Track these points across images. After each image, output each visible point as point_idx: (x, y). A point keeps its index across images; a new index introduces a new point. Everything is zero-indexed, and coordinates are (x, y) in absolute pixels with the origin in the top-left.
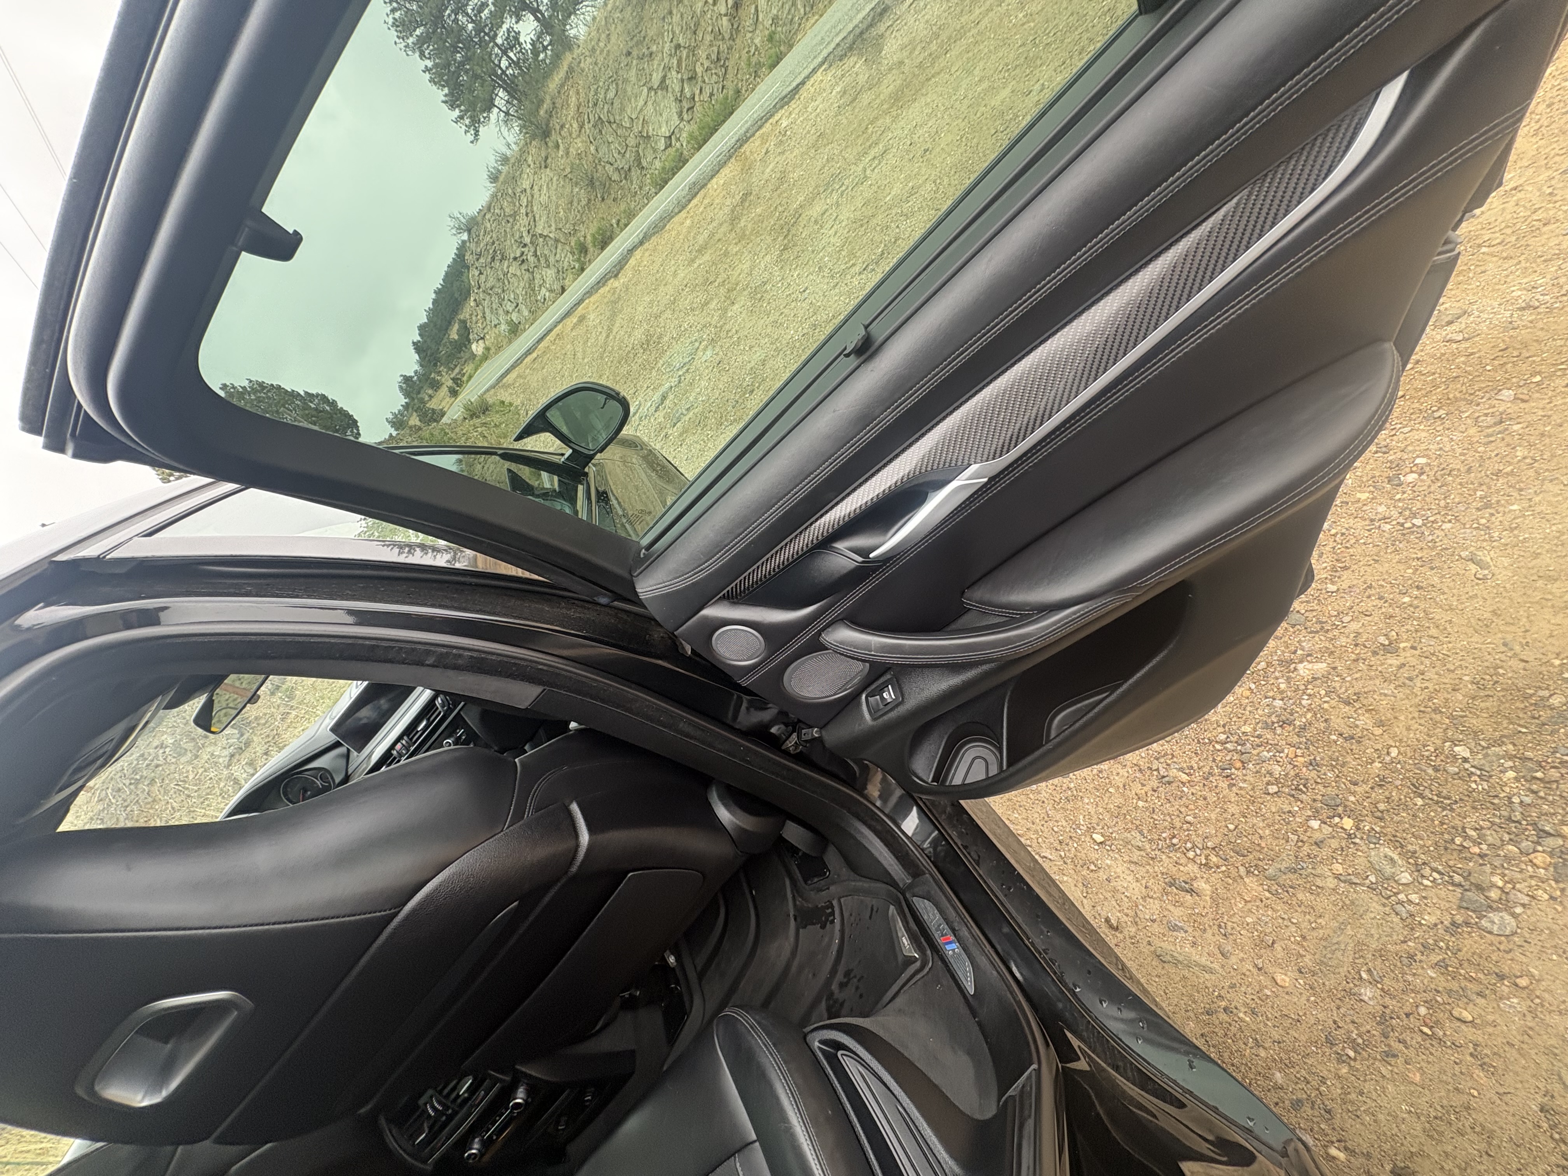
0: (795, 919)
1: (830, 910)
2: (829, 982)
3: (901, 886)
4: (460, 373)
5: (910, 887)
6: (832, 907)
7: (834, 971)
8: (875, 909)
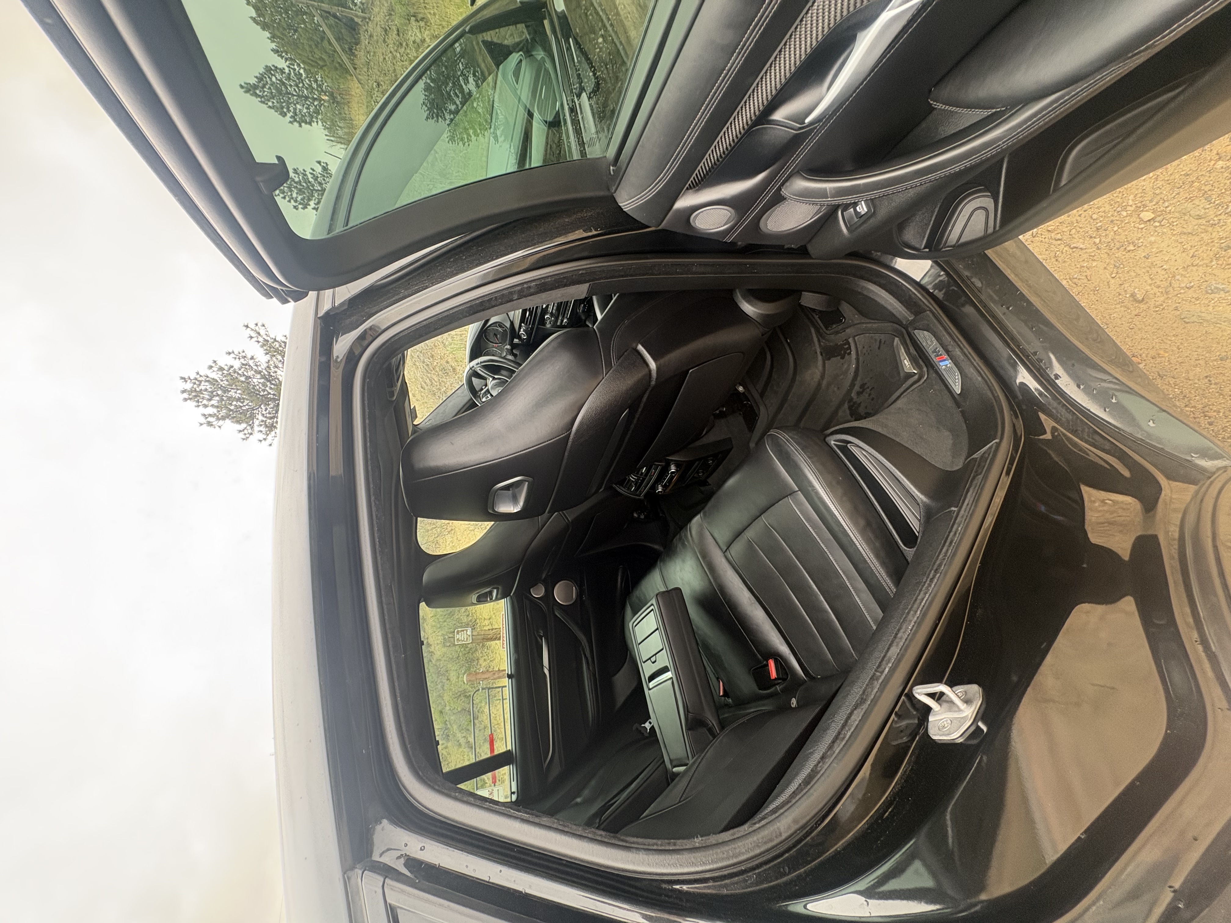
0: (822, 355)
1: (847, 346)
2: (849, 391)
3: (904, 323)
5: (912, 323)
6: (849, 344)
7: (852, 385)
8: (883, 342)
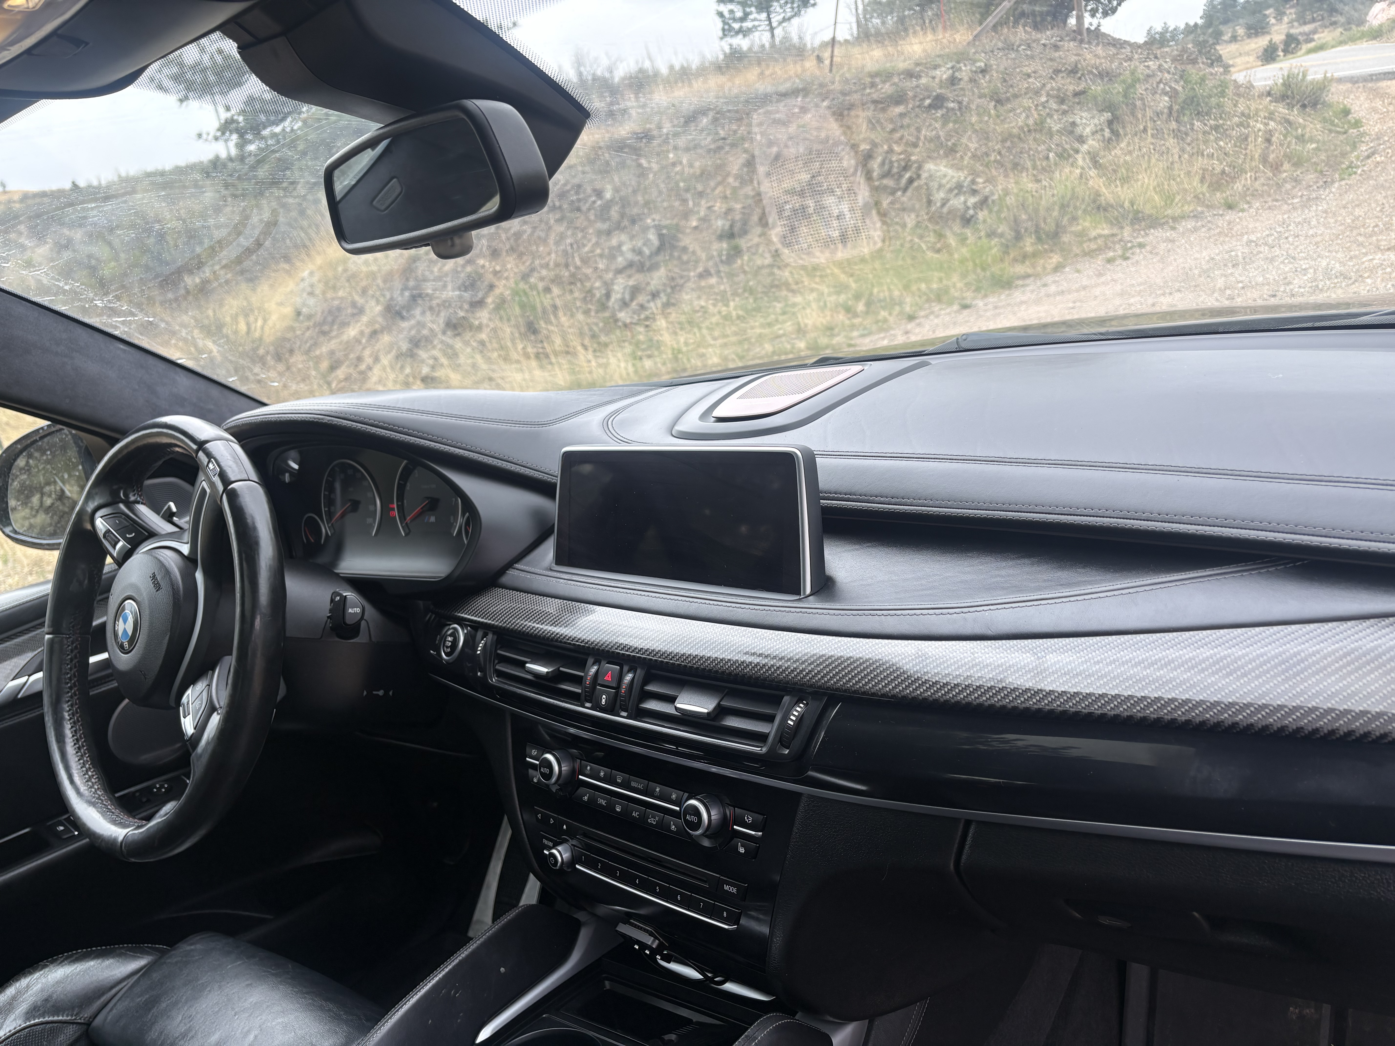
4: (1307, 34)
